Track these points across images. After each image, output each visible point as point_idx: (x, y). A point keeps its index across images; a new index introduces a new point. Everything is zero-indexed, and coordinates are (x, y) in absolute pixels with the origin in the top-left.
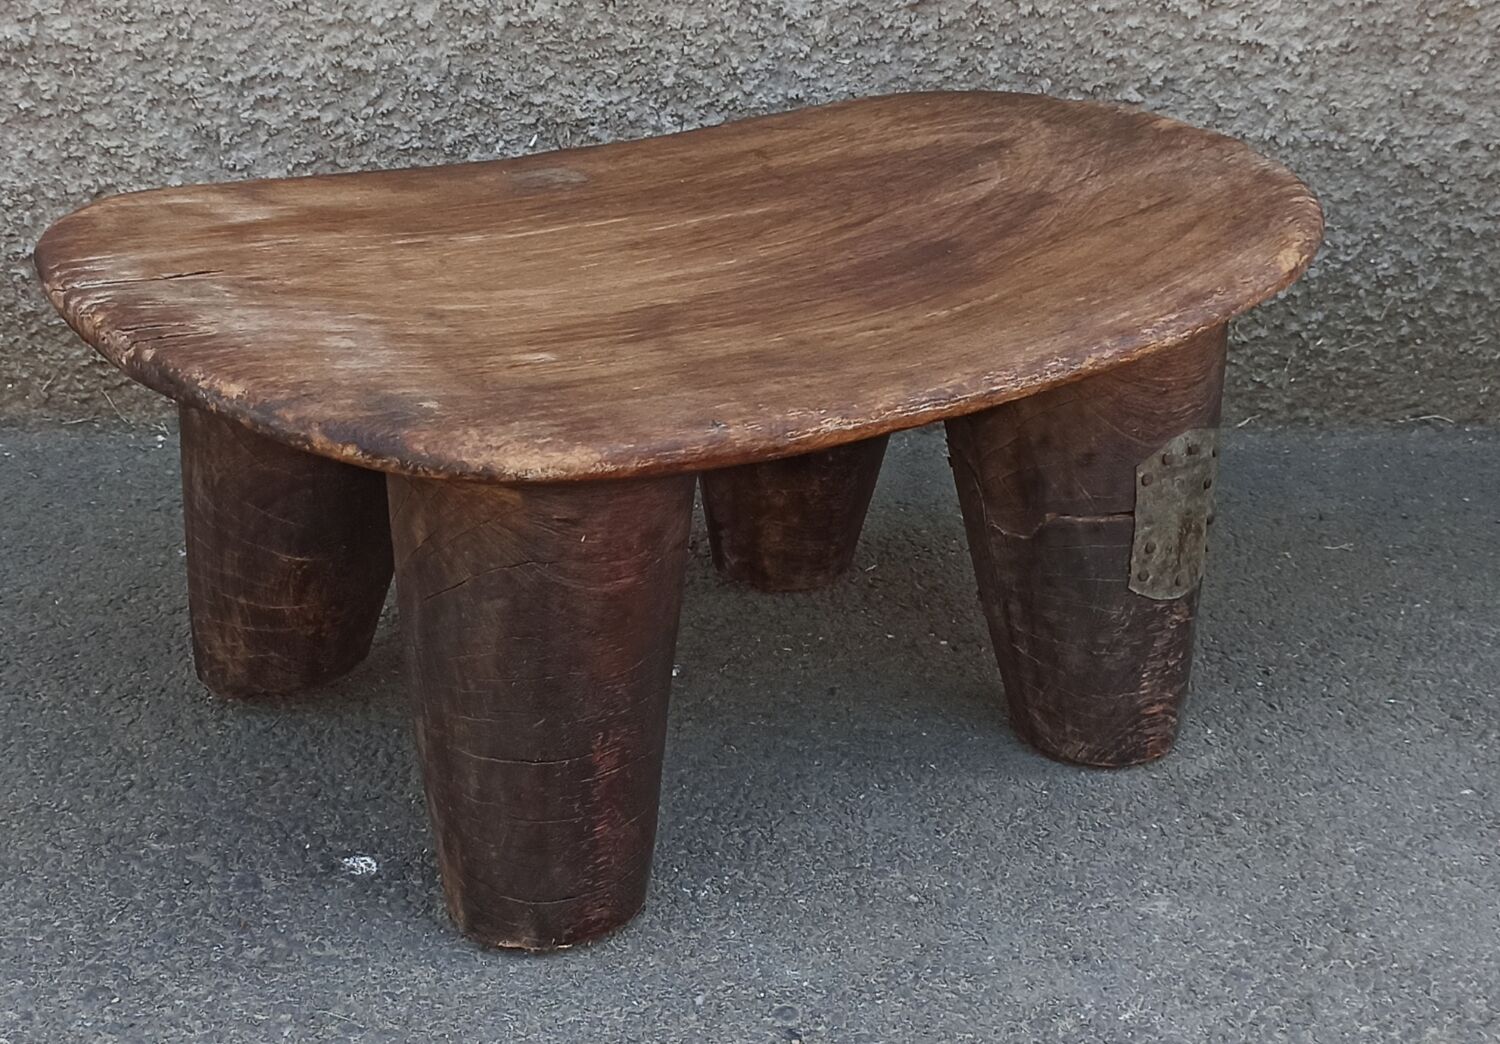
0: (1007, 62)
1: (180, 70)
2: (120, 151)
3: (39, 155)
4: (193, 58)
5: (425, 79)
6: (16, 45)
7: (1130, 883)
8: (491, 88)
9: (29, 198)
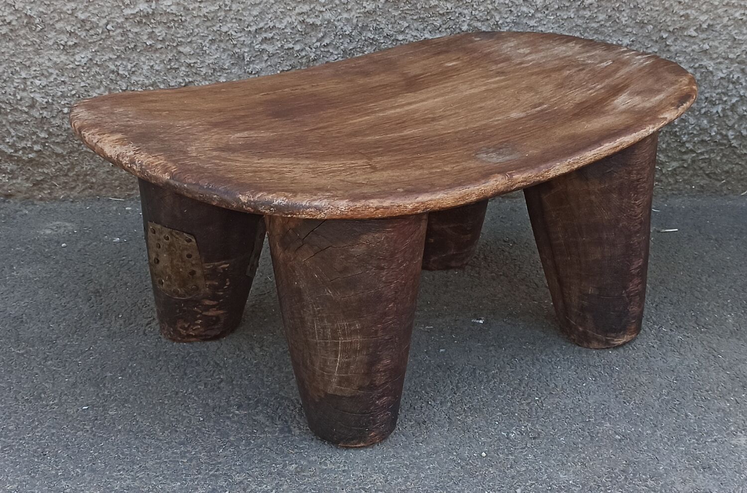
0: (631, 17)
1: (225, 25)
2: (196, 65)
3: (156, 67)
4: (232, 19)
5: (345, 28)
6: (145, 13)
7: (725, 429)
8: (377, 32)
9: (151, 88)
